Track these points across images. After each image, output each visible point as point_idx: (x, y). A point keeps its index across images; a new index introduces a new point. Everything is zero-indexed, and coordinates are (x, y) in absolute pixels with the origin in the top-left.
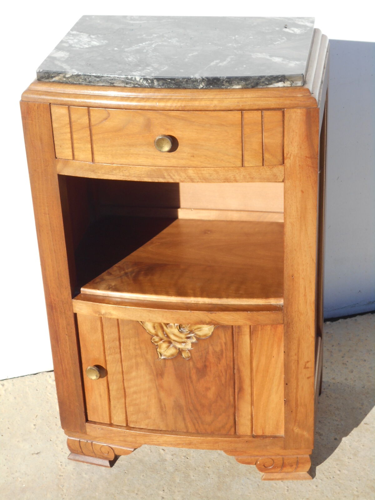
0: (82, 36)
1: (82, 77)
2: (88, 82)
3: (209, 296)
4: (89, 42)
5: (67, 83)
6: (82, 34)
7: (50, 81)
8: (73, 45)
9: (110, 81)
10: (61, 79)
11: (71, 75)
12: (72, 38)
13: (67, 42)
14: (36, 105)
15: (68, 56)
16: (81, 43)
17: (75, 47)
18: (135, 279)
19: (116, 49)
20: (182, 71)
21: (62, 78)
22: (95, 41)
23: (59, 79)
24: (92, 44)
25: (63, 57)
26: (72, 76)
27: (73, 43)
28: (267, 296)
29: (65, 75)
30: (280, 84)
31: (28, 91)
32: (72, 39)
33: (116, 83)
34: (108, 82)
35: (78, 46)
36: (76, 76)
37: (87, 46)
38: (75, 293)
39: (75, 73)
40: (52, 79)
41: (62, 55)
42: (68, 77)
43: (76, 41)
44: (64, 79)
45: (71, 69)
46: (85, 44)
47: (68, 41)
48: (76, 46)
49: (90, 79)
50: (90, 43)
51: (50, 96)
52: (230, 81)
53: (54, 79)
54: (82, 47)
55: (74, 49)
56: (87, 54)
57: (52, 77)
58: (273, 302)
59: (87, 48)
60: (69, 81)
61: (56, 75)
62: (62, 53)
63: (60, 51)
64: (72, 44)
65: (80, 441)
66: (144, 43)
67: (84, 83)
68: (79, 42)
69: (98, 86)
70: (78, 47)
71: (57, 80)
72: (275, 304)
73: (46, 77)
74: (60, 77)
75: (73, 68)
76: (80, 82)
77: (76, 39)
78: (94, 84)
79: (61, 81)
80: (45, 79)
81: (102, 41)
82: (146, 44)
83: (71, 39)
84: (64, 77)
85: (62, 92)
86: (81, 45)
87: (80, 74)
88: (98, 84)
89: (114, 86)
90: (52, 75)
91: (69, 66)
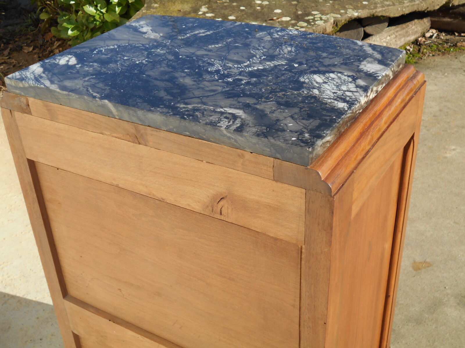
0: (332, 95)
4: (327, 81)
6: (331, 99)
8: (350, 80)
12: (348, 94)
13: (357, 86)
15: (362, 63)
16: (337, 83)
17: (349, 76)
19: (296, 65)
22: (317, 83)
24: (323, 78)
25: (369, 62)
27: (349, 84)
32: (348, 91)
35: (343, 77)
37: (332, 75)
41: (369, 65)
43: (344, 88)
45: (363, 45)
46: (333, 79)
47: (355, 89)
48: (346, 77)
50: (325, 80)
54: (339, 75)
55: (350, 74)
56: (336, 63)
59: (333, 72)
62: (369, 70)
63: (371, 72)
64: (351, 82)
66: (256, 68)
68: (341, 83)
70: (345, 76)
75: (361, 46)
77: (342, 90)
81: (307, 81)
82: (254, 67)
83: (351, 91)
86: (340, 78)
91: (365, 50)
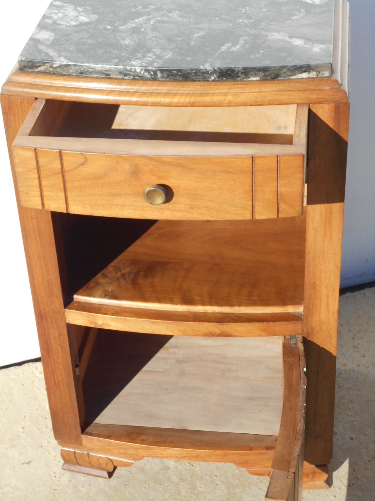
0: (67, 8)
1: (73, 67)
2: (80, 73)
3: (218, 304)
4: (76, 18)
5: (55, 73)
6: (67, 6)
7: (34, 71)
8: (58, 22)
9: (106, 73)
10: (47, 69)
11: (59, 64)
12: (56, 11)
13: (51, 18)
14: (20, 100)
15: (53, 38)
16: (67, 18)
17: (60, 24)
18: (134, 283)
19: (108, 27)
20: (189, 59)
21: (49, 67)
22: (83, 16)
23: (45, 69)
24: (80, 20)
25: (48, 39)
26: (61, 66)
27: (57, 18)
28: (284, 303)
29: (52, 65)
30: (305, 75)
31: (9, 82)
32: (57, 13)
33: (113, 75)
34: (103, 73)
35: (64, 23)
36: (65, 66)
37: (74, 23)
38: (68, 302)
39: (64, 62)
40: (37, 68)
41: (47, 37)
42: (56, 67)
43: (60, 15)
44: (51, 69)
45: (58, 57)
46: (72, 20)
47: (52, 15)
48: (62, 23)
49: (81, 70)
50: (77, 18)
51: (36, 89)
52: (247, 72)
53: (39, 69)
54: (68, 25)
55: (60, 27)
56: (76, 34)
57: (37, 67)
58: (291, 309)
59: (74, 26)
60: (57, 72)
61: (42, 64)
62: (46, 33)
63: (44, 31)
64: (57, 20)
65: (75, 452)
66: (140, 19)
67: (75, 74)
68: (65, 18)
69: (92, 77)
70: (63, 25)
71: (42, 70)
72: (293, 313)
73: (29, 66)
74: (46, 67)
75: (60, 56)
76: (70, 72)
77: (61, 13)
78: (86, 75)
79: (47, 71)
80: (28, 69)
81: (92, 16)
82: (143, 20)
83: (55, 13)
84: (51, 67)
85: (50, 85)
86: (67, 22)
87: (69, 63)
88: (91, 75)
89: (110, 78)
90: (37, 65)
91: (55, 52)
